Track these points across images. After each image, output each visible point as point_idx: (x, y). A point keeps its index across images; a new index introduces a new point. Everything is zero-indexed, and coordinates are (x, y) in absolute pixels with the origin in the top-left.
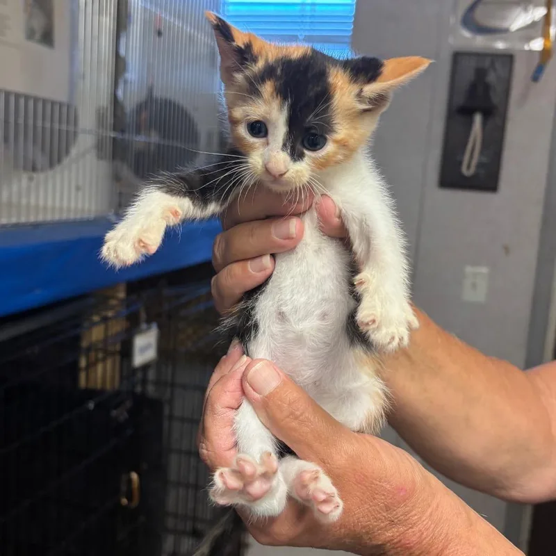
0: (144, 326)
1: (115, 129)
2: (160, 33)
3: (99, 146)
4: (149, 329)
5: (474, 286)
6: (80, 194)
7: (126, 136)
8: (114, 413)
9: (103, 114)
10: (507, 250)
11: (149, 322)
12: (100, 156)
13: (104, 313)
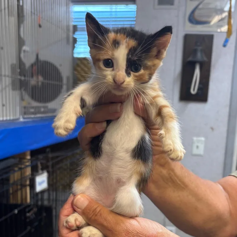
0: (40, 172)
1: (20, 75)
2: (40, 26)
3: (13, 84)
4: (42, 173)
5: (197, 147)
6: (4, 108)
7: (26, 78)
8: (28, 215)
9: (14, 67)
10: (212, 129)
11: (43, 169)
12: (14, 89)
13: (20, 166)
